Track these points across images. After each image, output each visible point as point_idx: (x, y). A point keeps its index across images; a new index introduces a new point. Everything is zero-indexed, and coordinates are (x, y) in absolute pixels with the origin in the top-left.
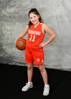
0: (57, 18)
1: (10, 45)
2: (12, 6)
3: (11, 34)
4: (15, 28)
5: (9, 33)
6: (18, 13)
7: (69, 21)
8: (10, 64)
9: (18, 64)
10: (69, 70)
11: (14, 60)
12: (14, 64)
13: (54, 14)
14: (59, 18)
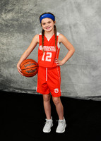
0: (70, 27)
1: (7, 65)
2: (9, 11)
3: (8, 49)
4: (14, 41)
5: (5, 47)
6: (17, 20)
7: (87, 32)
8: (6, 90)
9: (17, 91)
10: (86, 99)
11: (12, 85)
12: (11, 90)
13: (67, 22)
14: (73, 28)
